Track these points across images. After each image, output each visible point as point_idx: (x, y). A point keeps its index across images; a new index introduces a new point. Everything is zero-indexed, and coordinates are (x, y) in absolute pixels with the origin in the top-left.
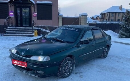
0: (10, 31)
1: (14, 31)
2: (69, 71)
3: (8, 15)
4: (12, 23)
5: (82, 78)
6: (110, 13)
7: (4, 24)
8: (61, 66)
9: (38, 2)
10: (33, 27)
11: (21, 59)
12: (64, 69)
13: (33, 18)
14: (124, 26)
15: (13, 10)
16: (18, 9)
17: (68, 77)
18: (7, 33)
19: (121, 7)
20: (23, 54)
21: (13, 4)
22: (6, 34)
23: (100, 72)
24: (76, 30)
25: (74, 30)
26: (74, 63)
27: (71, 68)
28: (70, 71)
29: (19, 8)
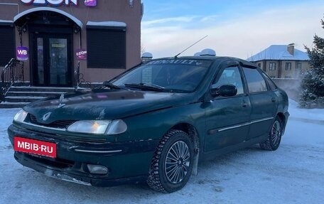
0: (17, 95)
1: (27, 95)
2: (181, 174)
3: (14, 54)
4: (22, 76)
5: (221, 193)
6: (265, 61)
7: (3, 79)
8: (159, 153)
9: (89, 23)
10: (75, 86)
11: (39, 135)
12: (168, 165)
13: (76, 63)
14: (311, 76)
15: (26, 44)
16: (40, 40)
17: (179, 191)
18: (9, 100)
19: (291, 48)
20: (45, 118)
21: (25, 27)
22: (6, 103)
23: (268, 179)
24: (197, 64)
25: (190, 63)
26: (196, 152)
27: (188, 164)
28: (186, 173)
29: (42, 39)
